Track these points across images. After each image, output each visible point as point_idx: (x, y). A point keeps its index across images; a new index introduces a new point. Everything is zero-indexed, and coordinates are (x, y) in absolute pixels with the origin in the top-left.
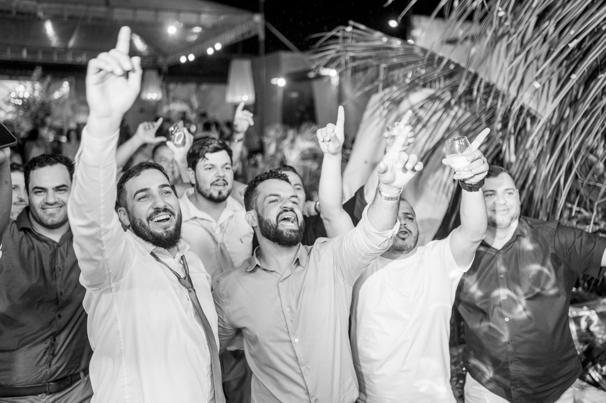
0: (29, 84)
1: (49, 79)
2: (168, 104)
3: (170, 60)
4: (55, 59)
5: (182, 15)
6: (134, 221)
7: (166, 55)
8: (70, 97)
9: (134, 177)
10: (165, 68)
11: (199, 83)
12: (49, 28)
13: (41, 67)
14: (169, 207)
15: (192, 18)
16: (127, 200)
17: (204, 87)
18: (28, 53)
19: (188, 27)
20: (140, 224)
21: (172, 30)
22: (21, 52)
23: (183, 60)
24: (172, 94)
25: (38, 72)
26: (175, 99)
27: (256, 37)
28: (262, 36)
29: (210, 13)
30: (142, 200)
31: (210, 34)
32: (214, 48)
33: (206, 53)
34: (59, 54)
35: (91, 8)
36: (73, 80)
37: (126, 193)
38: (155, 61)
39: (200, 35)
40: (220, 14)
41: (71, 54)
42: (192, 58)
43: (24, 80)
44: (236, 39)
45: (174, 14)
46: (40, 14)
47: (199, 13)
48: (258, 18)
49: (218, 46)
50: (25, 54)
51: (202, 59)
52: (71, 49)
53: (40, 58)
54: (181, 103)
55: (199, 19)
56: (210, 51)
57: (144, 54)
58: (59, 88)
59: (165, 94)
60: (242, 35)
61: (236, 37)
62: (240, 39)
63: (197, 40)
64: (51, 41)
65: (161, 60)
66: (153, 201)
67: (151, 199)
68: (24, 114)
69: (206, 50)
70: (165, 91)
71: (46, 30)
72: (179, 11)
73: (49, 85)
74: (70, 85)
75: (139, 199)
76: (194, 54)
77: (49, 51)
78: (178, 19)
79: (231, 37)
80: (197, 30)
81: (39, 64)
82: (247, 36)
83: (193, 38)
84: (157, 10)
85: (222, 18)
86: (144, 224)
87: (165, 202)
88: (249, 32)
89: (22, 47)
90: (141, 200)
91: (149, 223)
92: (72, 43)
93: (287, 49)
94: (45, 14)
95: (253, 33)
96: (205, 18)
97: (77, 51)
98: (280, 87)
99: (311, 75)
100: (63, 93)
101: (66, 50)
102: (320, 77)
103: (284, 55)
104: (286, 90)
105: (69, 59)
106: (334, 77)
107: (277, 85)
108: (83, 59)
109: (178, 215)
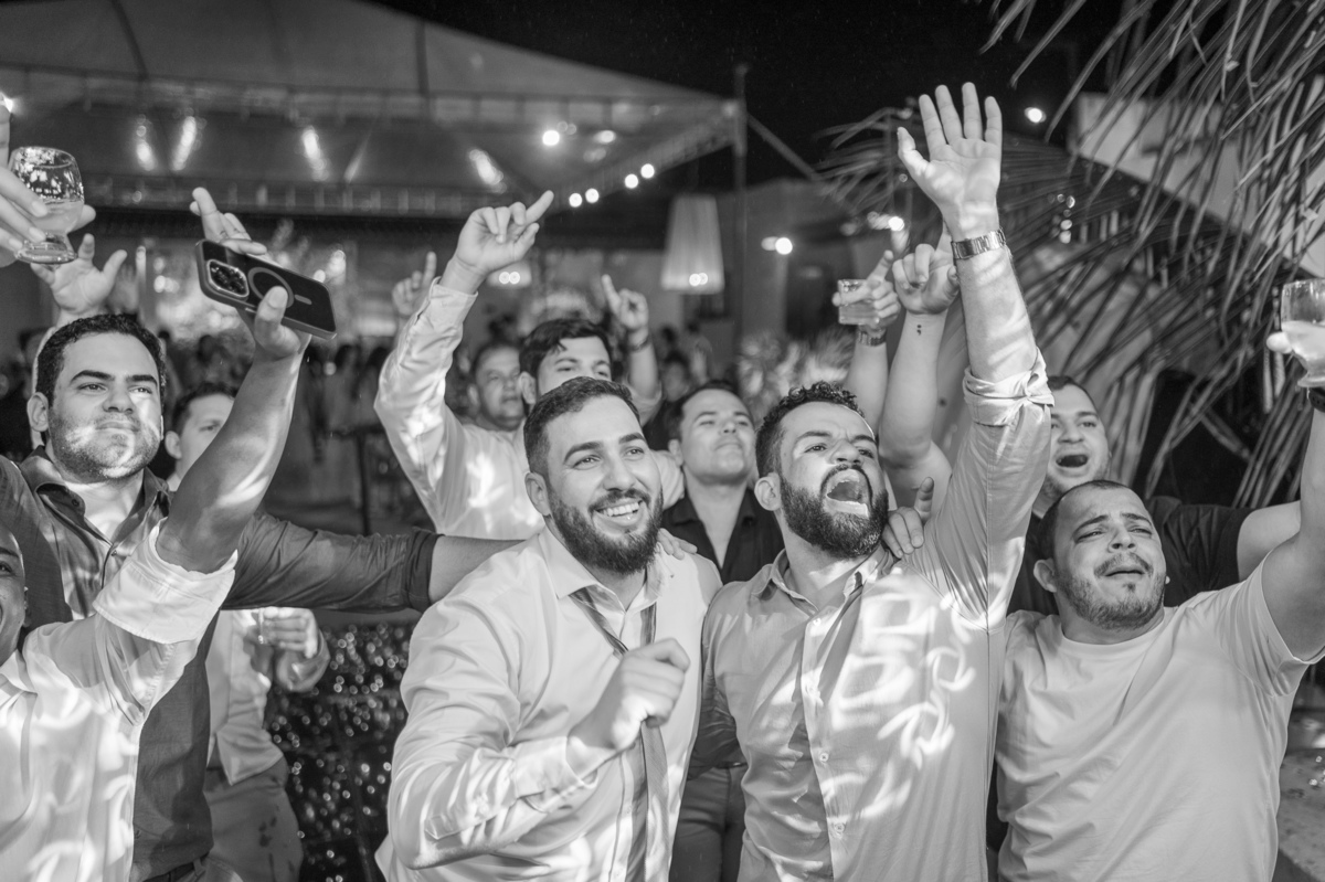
1: (304, 245)
2: (543, 295)
4: (320, 205)
5: (573, 107)
6: (561, 511)
8: (347, 281)
9: (568, 414)
11: (609, 250)
12: (311, 143)
13: (292, 223)
14: (638, 486)
15: (593, 111)
16: (550, 461)
17: (620, 258)
18: (270, 195)
19: (588, 130)
20: (576, 518)
21: (551, 138)
22: (253, 196)
23: (575, 201)
24: (552, 276)
25: (284, 231)
26: (557, 286)
27: (727, 151)
28: (740, 148)
29: (634, 101)
30: (583, 465)
31: (634, 143)
32: (640, 176)
33: (623, 184)
34: (327, 196)
35: (393, 100)
36: (354, 249)
37: (547, 446)
39: (611, 146)
40: (651, 102)
41: (351, 195)
42: (593, 196)
44: (686, 156)
45: (555, 106)
46: (293, 114)
47: (608, 101)
48: (731, 109)
49: (648, 171)
50: (262, 198)
51: (615, 199)
52: (351, 184)
53: (291, 203)
54: (571, 293)
55: (608, 113)
56: (631, 182)
57: (495, 191)
58: (324, 264)
59: (537, 274)
60: (700, 146)
61: (685, 150)
62: (694, 154)
63: (604, 160)
64: (311, 170)
66: (607, 469)
67: (602, 465)
69: (623, 179)
70: (536, 266)
71: (303, 147)
72: (566, 100)
73: (306, 256)
74: (347, 260)
75: (577, 464)
76: (599, 191)
77: (308, 189)
78: (565, 116)
79: (675, 149)
80: (607, 137)
81: (288, 216)
82: (709, 148)
83: (595, 155)
84: (521, 98)
85: (658, 110)
86: (584, 519)
87: (632, 474)
88: (714, 140)
89: (257, 184)
90: (580, 466)
91: (592, 516)
92: (353, 172)
93: (796, 174)
94: (303, 114)
95: (722, 141)
96: (622, 111)
97: (362, 189)
98: (782, 256)
99: (850, 229)
100: (331, 275)
101: (340, 187)
102: (867, 233)
103: (789, 188)
104: (794, 262)
105: (347, 205)
106: (899, 232)
107: (774, 252)
108: (373, 204)
109: (657, 501)
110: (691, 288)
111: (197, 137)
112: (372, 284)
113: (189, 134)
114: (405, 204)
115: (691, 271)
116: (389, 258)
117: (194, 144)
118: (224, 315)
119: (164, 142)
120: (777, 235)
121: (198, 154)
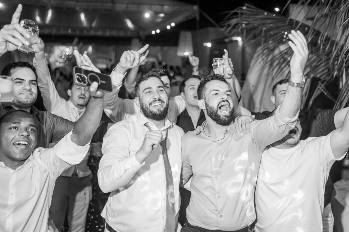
0: (71, 48)
1: (81, 44)
3: (146, 33)
4: (85, 33)
5: (153, 7)
6: (142, 105)
7: (144, 30)
8: (93, 54)
9: (144, 81)
10: (143, 38)
11: (162, 46)
12: (83, 17)
13: (78, 38)
14: (161, 99)
15: (158, 8)
16: (140, 93)
17: (165, 48)
18: (72, 30)
19: (156, 13)
20: (145, 107)
21: (147, 15)
22: (67, 30)
23: (153, 32)
25: (76, 41)
27: (195, 19)
28: (198, 18)
29: (169, 5)
31: (169, 18)
32: (171, 26)
34: (87, 31)
35: (104, 5)
36: (94, 45)
37: (139, 90)
38: (138, 34)
39: (163, 18)
40: (174, 6)
41: (93, 30)
42: (158, 31)
43: (69, 46)
44: (183, 20)
45: (148, 6)
46: (78, 8)
47: (162, 5)
48: (195, 8)
49: (173, 24)
50: (70, 31)
51: (164, 32)
52: (94, 28)
53: (77, 33)
54: (152, 57)
55: (162, 8)
56: (168, 27)
57: (132, 30)
58: (87, 49)
60: (187, 18)
62: (186, 20)
63: (161, 21)
64: (83, 24)
65: (141, 33)
67: (152, 94)
68: (68, 63)
69: (166, 27)
71: (80, 18)
72: (151, 5)
73: (82, 47)
74: (93, 48)
75: (146, 93)
76: (160, 30)
77: (82, 29)
78: (151, 9)
79: (180, 18)
80: (162, 15)
81: (77, 36)
82: (190, 18)
83: (159, 20)
84: (139, 4)
85: (176, 8)
86: (147, 106)
87: (160, 96)
88: (191, 16)
89: (69, 27)
90: (147, 94)
91: (150, 106)
92: (94, 24)
93: (213, 26)
94: (80, 9)
95: (193, 16)
96: (166, 8)
97: (96, 29)
98: (208, 47)
99: (227, 40)
100: (88, 52)
101: (90, 28)
102: (232, 41)
103: (211, 29)
104: (212, 49)
105: (92, 33)
106: (240, 41)
107: (206, 47)
108: (100, 33)
109: (167, 103)
110: (185, 56)
111: (52, 14)
112: (100, 55)
113: (50, 14)
114: (108, 33)
115: (184, 52)
116: (104, 48)
117: (51, 17)
118: (60, 63)
119: (43, 16)
120: (207, 42)
121: (52, 19)
